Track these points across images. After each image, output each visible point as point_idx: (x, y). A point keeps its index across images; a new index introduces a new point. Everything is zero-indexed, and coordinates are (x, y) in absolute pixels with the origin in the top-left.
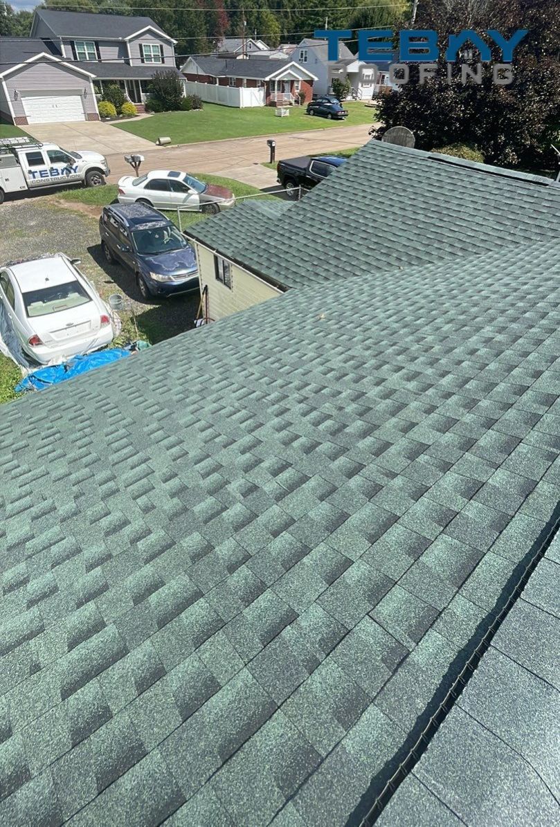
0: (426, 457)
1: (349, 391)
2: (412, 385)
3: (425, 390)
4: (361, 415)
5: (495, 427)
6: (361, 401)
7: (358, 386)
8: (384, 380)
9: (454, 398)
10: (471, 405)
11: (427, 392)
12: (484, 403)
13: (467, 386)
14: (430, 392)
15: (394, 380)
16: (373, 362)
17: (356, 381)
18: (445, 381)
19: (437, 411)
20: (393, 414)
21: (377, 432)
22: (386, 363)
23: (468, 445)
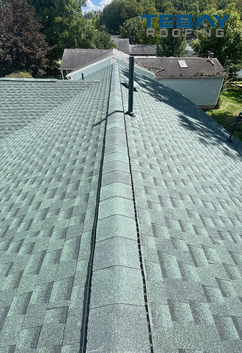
0: (49, 213)
1: (5, 207)
2: (34, 185)
3: (40, 184)
4: (15, 215)
5: (70, 182)
6: (13, 209)
7: (10, 202)
8: (21, 191)
9: (53, 180)
10: (59, 179)
11: (42, 184)
12: (64, 175)
13: (56, 172)
14: (43, 183)
15: (26, 187)
16: (13, 185)
17: (7, 200)
18: (47, 175)
19: (48, 190)
20: (30, 204)
21: (25, 218)
22: (20, 181)
23: (63, 196)
